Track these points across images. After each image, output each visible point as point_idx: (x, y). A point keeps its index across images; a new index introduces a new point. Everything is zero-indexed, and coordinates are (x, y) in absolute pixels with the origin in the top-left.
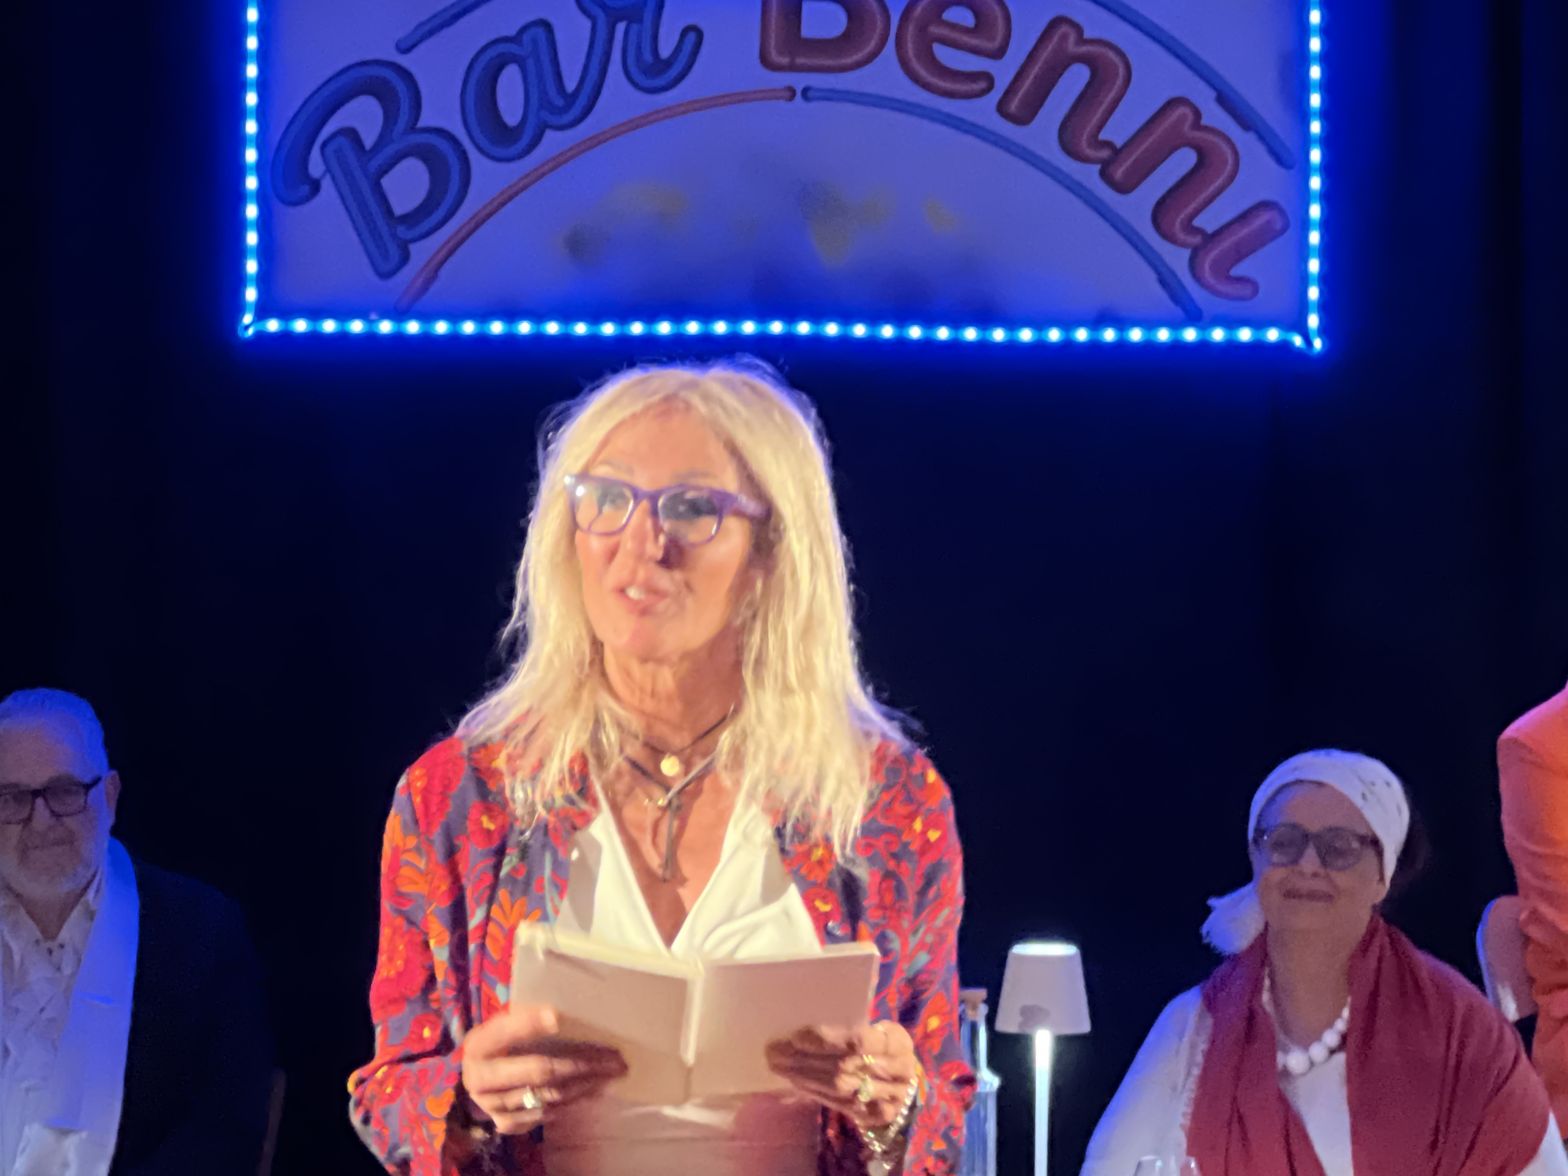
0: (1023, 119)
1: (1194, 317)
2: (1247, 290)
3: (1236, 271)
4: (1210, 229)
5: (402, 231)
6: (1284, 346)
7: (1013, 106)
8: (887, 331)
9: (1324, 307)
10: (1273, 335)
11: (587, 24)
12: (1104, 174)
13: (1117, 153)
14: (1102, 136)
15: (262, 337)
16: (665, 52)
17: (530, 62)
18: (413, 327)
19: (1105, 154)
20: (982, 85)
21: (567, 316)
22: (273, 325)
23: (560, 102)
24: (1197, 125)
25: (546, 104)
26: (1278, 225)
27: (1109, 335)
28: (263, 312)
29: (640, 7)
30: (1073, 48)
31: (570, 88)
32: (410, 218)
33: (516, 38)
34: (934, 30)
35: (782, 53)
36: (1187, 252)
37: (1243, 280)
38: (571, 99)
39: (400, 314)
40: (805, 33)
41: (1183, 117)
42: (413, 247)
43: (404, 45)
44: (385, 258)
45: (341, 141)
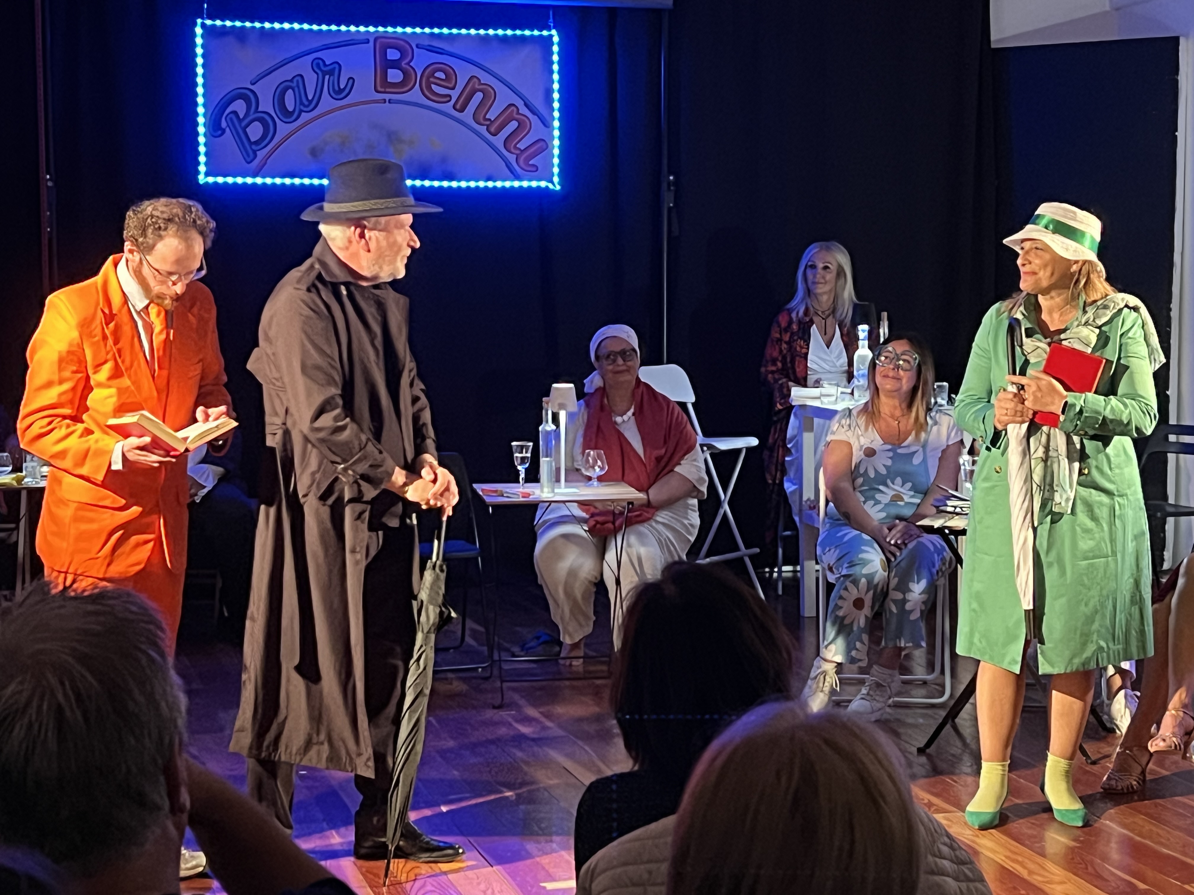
0: (462, 110)
1: (518, 178)
2: (534, 169)
3: (531, 163)
4: (522, 149)
5: (254, 147)
6: (547, 187)
7: (458, 107)
9: (560, 175)
10: (543, 184)
11: (316, 75)
12: (487, 130)
13: (492, 122)
14: (487, 117)
15: (207, 183)
16: (342, 87)
17: (296, 90)
18: (259, 181)
19: (488, 123)
20: (448, 99)
21: (311, 177)
22: (211, 180)
23: (306, 103)
24: (518, 113)
25: (302, 103)
26: (545, 147)
27: (490, 184)
28: (207, 174)
29: (333, 71)
30: (477, 86)
31: (310, 98)
32: (256, 143)
33: (291, 81)
34: (432, 79)
35: (381, 87)
36: (515, 156)
37: (533, 165)
38: (310, 102)
39: (254, 176)
40: (389, 80)
41: (513, 111)
42: (258, 153)
43: (253, 82)
44: (248, 155)
45: (232, 115)
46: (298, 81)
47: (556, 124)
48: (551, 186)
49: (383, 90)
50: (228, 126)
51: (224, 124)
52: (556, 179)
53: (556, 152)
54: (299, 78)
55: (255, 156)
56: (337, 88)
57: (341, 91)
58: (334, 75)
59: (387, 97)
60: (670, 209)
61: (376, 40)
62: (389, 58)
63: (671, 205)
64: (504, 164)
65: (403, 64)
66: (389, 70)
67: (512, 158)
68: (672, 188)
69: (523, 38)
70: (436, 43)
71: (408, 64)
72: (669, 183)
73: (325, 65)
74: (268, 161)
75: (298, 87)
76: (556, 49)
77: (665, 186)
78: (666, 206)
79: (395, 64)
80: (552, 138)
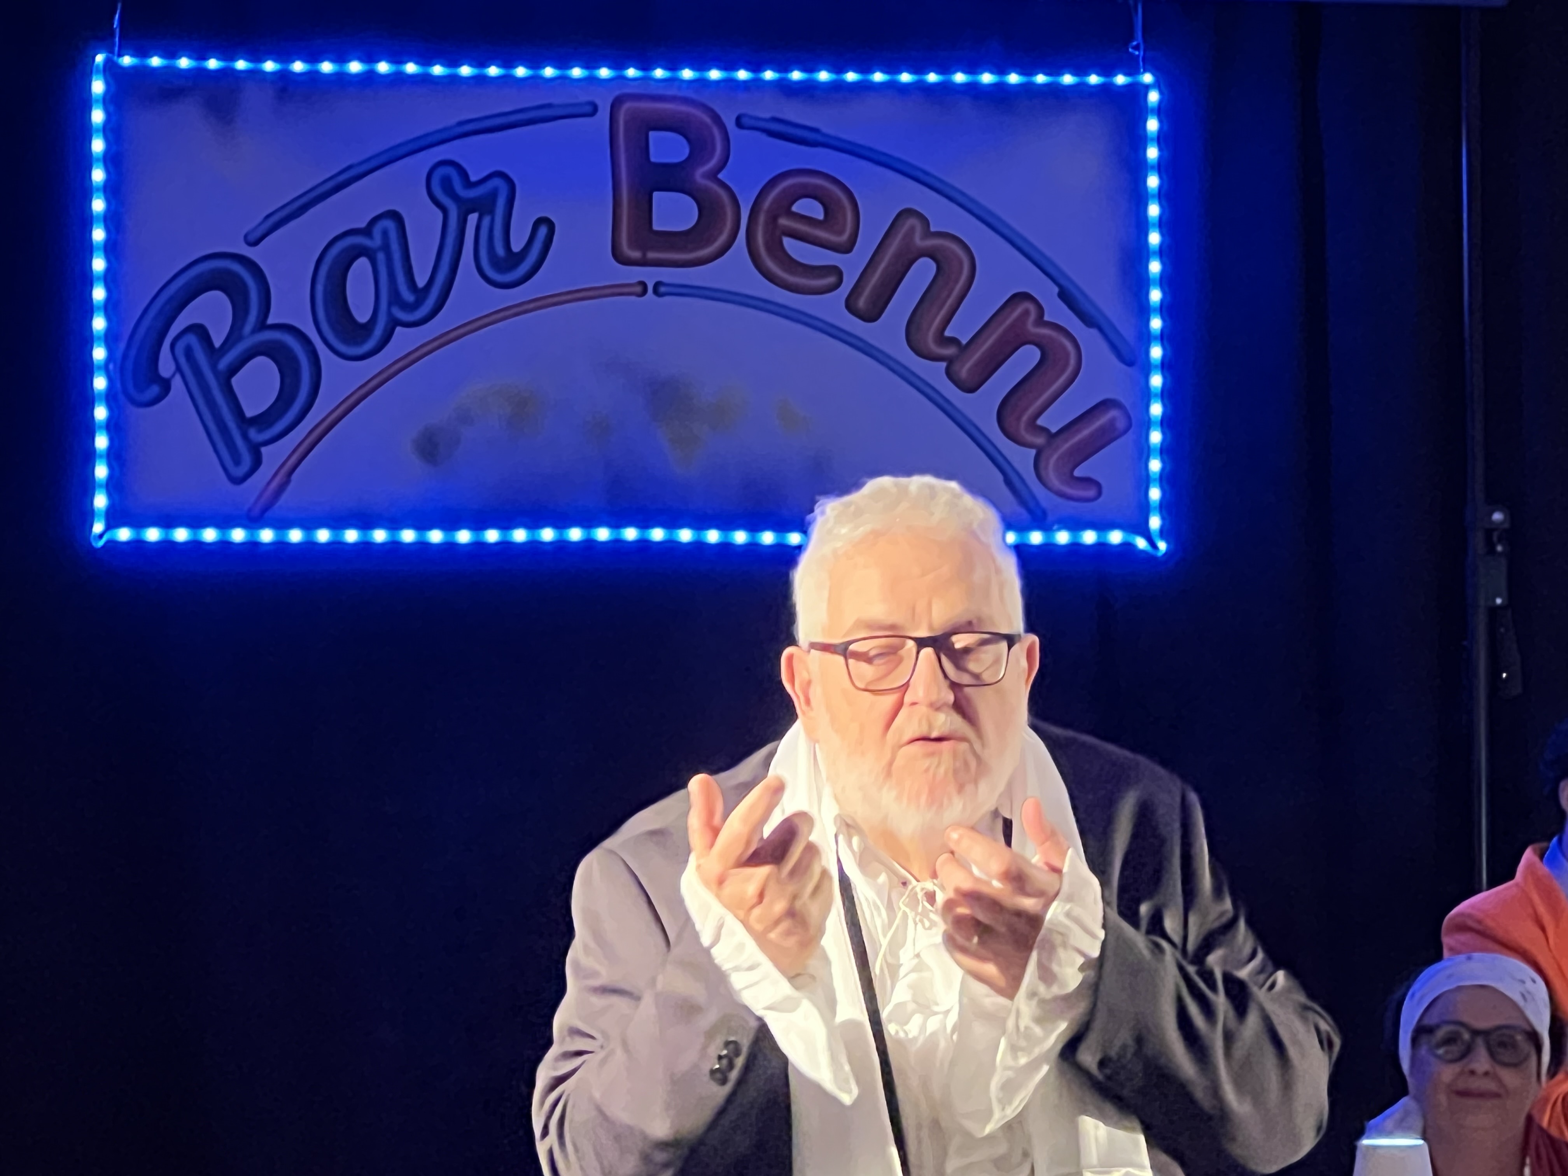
0: (871, 316)
1: (1041, 522)
2: (1091, 493)
3: (1079, 472)
4: (1054, 430)
5: (255, 435)
6: (1127, 547)
7: (862, 303)
9: (1166, 508)
10: (1116, 537)
11: (440, 215)
12: (950, 373)
13: (964, 349)
14: (947, 333)
15: (113, 546)
16: (517, 245)
17: (381, 257)
18: (267, 535)
19: (950, 351)
20: (831, 280)
21: (422, 526)
22: (124, 534)
23: (408, 296)
24: (1040, 321)
26: (1121, 424)
28: (114, 519)
29: (491, 198)
30: (919, 242)
31: (421, 282)
32: (263, 420)
33: (367, 231)
34: (783, 222)
35: (633, 244)
36: (1033, 452)
37: (1087, 481)
38: (422, 294)
39: (253, 522)
40: (656, 227)
41: (1026, 313)
42: (264, 450)
43: (252, 238)
44: (237, 462)
45: (192, 339)
46: (385, 233)
47: (1156, 352)
48: (1141, 543)
49: (636, 254)
50: (179, 369)
51: (166, 367)
52: (1155, 523)
53: (1156, 437)
54: (389, 225)
55: (257, 462)
56: (500, 251)
57: (514, 259)
58: (492, 212)
59: (650, 275)
60: (1494, 610)
61: (616, 105)
62: (655, 157)
63: (1499, 601)
64: (1000, 477)
65: (699, 175)
66: (656, 196)
67: (1021, 459)
68: (1499, 548)
69: (1054, 91)
70: (794, 113)
71: (713, 176)
72: (1489, 533)
73: (469, 184)
74: (295, 476)
75: (387, 250)
76: (1153, 125)
77: (1478, 541)
78: (1482, 602)
79: (674, 178)
80: (1146, 396)
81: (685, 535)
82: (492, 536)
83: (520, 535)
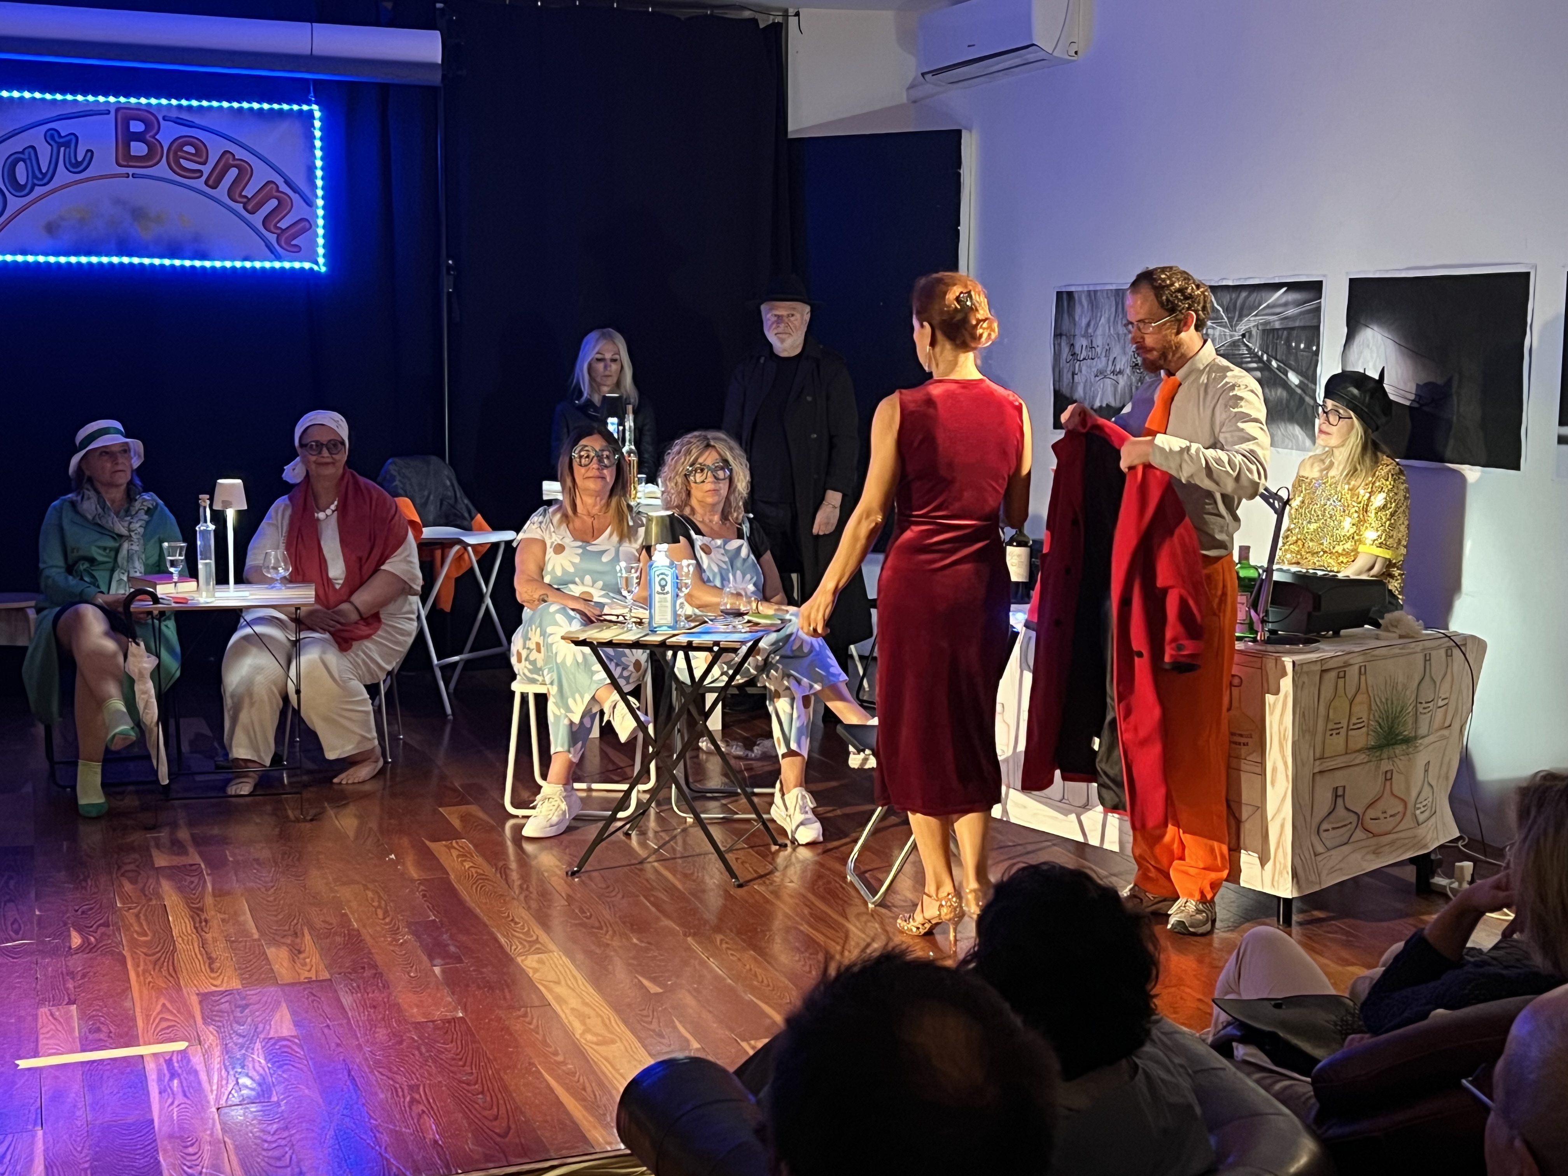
0: (214, 187)
1: (279, 258)
2: (297, 249)
3: (293, 242)
4: (284, 228)
6: (311, 269)
7: (211, 182)
8: (167, 262)
9: (325, 256)
10: (307, 265)
11: (50, 147)
12: (245, 208)
13: (249, 199)
14: (243, 194)
16: (80, 159)
17: (28, 161)
19: (245, 200)
21: (46, 254)
23: (40, 176)
24: (278, 190)
25: (35, 176)
26: (308, 227)
27: (248, 264)
29: (71, 141)
30: (231, 162)
31: (44, 171)
33: (22, 153)
34: (180, 154)
35: (123, 160)
36: (276, 236)
37: (296, 246)
38: (44, 175)
40: (132, 154)
41: (272, 188)
46: (29, 154)
47: (320, 202)
48: (316, 268)
49: (125, 163)
52: (321, 260)
53: (321, 231)
54: (30, 150)
56: (73, 161)
57: (78, 164)
58: (69, 147)
59: (131, 171)
60: (449, 293)
61: (117, 110)
62: (132, 130)
63: (451, 290)
64: (263, 243)
65: (148, 137)
66: (132, 143)
67: (272, 238)
68: (451, 273)
69: (281, 112)
70: (185, 116)
71: (153, 136)
72: (449, 267)
73: (61, 137)
75: (30, 159)
76: (317, 124)
77: (443, 269)
78: (445, 290)
79: (139, 137)
80: (316, 217)
81: (146, 261)
82: (73, 260)
83: (84, 260)
